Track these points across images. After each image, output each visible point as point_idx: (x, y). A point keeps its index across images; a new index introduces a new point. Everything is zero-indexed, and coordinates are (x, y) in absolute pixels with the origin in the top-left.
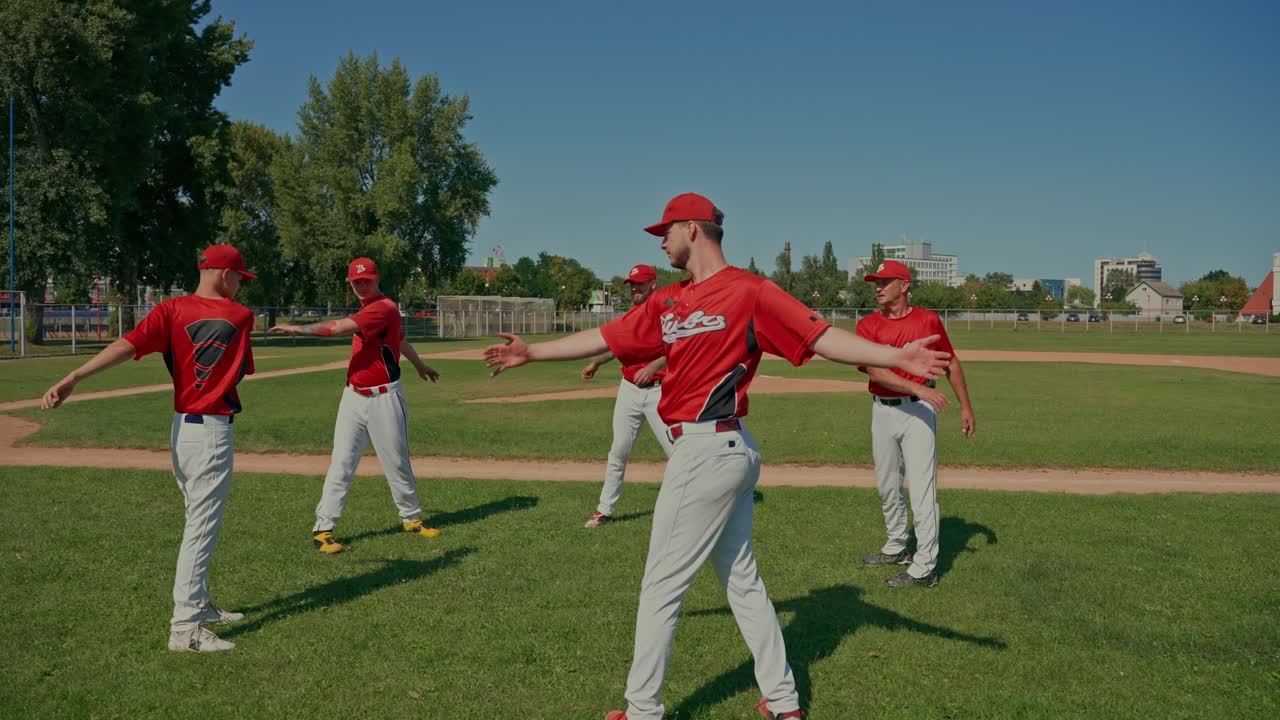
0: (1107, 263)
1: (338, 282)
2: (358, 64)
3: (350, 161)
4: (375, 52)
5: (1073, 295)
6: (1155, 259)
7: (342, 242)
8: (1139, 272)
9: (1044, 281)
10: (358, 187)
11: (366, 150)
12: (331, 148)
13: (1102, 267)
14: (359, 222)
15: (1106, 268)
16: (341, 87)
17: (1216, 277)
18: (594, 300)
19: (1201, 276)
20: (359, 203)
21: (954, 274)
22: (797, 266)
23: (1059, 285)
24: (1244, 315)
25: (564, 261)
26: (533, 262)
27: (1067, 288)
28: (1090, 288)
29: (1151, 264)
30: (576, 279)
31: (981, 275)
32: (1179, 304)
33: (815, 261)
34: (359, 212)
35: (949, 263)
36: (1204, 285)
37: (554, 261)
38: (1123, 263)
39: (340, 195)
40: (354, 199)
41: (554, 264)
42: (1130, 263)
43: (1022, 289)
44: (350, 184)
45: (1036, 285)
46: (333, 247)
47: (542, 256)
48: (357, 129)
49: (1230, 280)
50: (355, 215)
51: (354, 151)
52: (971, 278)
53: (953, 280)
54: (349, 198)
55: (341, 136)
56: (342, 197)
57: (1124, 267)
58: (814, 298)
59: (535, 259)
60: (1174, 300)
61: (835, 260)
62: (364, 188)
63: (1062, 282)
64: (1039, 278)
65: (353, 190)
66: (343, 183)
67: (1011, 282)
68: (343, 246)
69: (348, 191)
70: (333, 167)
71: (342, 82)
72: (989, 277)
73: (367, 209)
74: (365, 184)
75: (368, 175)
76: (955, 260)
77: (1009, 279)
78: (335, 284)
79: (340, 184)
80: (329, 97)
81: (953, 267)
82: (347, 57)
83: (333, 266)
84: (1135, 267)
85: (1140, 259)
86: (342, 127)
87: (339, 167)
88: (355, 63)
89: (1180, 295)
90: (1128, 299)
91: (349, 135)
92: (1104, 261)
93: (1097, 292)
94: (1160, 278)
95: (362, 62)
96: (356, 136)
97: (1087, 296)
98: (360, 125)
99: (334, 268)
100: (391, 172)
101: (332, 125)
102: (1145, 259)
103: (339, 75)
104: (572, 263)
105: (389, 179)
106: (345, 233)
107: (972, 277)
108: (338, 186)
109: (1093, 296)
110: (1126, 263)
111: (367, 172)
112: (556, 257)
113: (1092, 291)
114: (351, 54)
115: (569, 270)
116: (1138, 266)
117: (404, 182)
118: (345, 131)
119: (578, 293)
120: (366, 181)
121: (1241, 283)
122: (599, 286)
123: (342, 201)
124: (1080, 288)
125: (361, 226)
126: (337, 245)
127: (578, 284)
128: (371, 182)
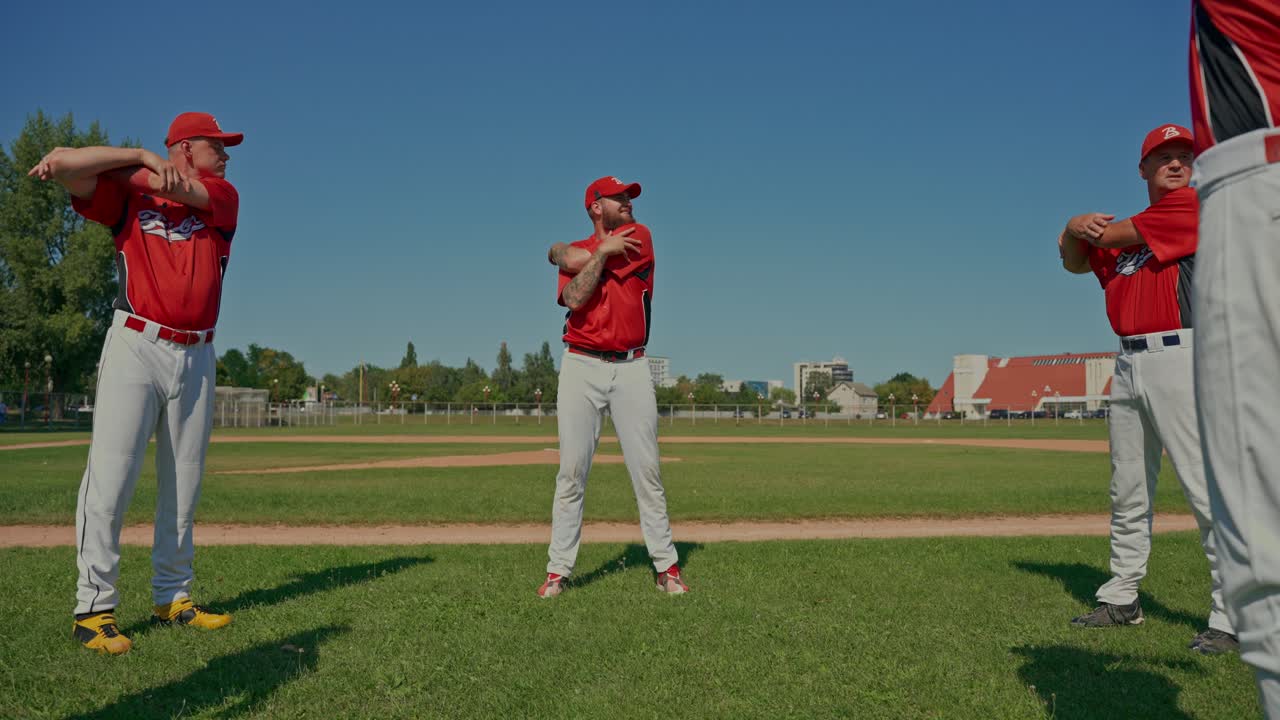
0: (805, 366)
1: (14, 367)
2: (49, 125)
3: (35, 232)
4: (70, 114)
5: (777, 395)
6: (847, 363)
7: (21, 322)
8: (834, 375)
9: (750, 383)
10: (44, 260)
11: (56, 219)
12: (13, 216)
13: (801, 371)
14: (43, 300)
15: (804, 370)
16: (28, 149)
17: (903, 378)
18: (307, 398)
19: (890, 378)
20: (46, 278)
21: (666, 375)
22: (518, 364)
23: (763, 386)
24: (931, 413)
25: (276, 355)
26: (241, 355)
27: (770, 389)
28: (791, 389)
29: (844, 368)
30: (289, 373)
31: (693, 377)
32: (874, 402)
33: (536, 359)
34: (45, 289)
35: (661, 365)
36: (894, 385)
37: (265, 353)
38: (819, 367)
39: (22, 268)
40: (38, 273)
41: (265, 357)
42: (825, 366)
43: (730, 390)
44: (33, 257)
45: (743, 387)
46: (10, 327)
47: (253, 348)
48: (45, 196)
49: (915, 381)
50: (39, 291)
51: (41, 219)
52: (682, 380)
53: (666, 381)
54: (34, 273)
55: (27, 203)
56: (24, 270)
57: (821, 370)
58: (536, 396)
59: (245, 352)
60: (869, 399)
61: (552, 360)
62: (52, 262)
63: (766, 384)
64: (747, 379)
65: (38, 263)
66: (26, 255)
67: (722, 382)
68: (23, 327)
69: (31, 266)
70: (14, 236)
71: (29, 144)
72: (701, 377)
73: (54, 286)
74: (53, 259)
75: (57, 250)
76: (666, 362)
77: (718, 380)
78: (10, 370)
79: (21, 256)
80: (13, 159)
81: (666, 369)
82: (35, 116)
83: (9, 349)
84: (829, 370)
85: (834, 363)
86: (27, 194)
87: (22, 237)
88: (46, 124)
89: (875, 394)
90: (829, 398)
91: (35, 204)
92: (803, 364)
93: (798, 393)
94: (851, 380)
95: (55, 123)
96: (44, 205)
97: (790, 396)
98: (50, 192)
99: (9, 350)
100: (84, 246)
101: (15, 191)
102: (839, 362)
103: (26, 135)
104: (285, 356)
105: (81, 254)
106: (26, 312)
107: (684, 378)
108: (20, 257)
109: (794, 397)
110: (822, 367)
111: (56, 245)
112: (267, 349)
113: (793, 393)
114: (41, 113)
115: (281, 363)
116: (834, 370)
117: (98, 258)
118: (30, 198)
119: (291, 387)
120: (54, 256)
121: (925, 383)
122: (312, 382)
123: (24, 275)
124: (781, 389)
125: (46, 304)
126: (14, 324)
127: (291, 378)
128: (60, 256)
